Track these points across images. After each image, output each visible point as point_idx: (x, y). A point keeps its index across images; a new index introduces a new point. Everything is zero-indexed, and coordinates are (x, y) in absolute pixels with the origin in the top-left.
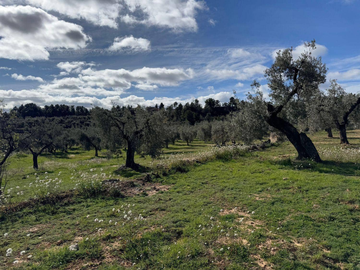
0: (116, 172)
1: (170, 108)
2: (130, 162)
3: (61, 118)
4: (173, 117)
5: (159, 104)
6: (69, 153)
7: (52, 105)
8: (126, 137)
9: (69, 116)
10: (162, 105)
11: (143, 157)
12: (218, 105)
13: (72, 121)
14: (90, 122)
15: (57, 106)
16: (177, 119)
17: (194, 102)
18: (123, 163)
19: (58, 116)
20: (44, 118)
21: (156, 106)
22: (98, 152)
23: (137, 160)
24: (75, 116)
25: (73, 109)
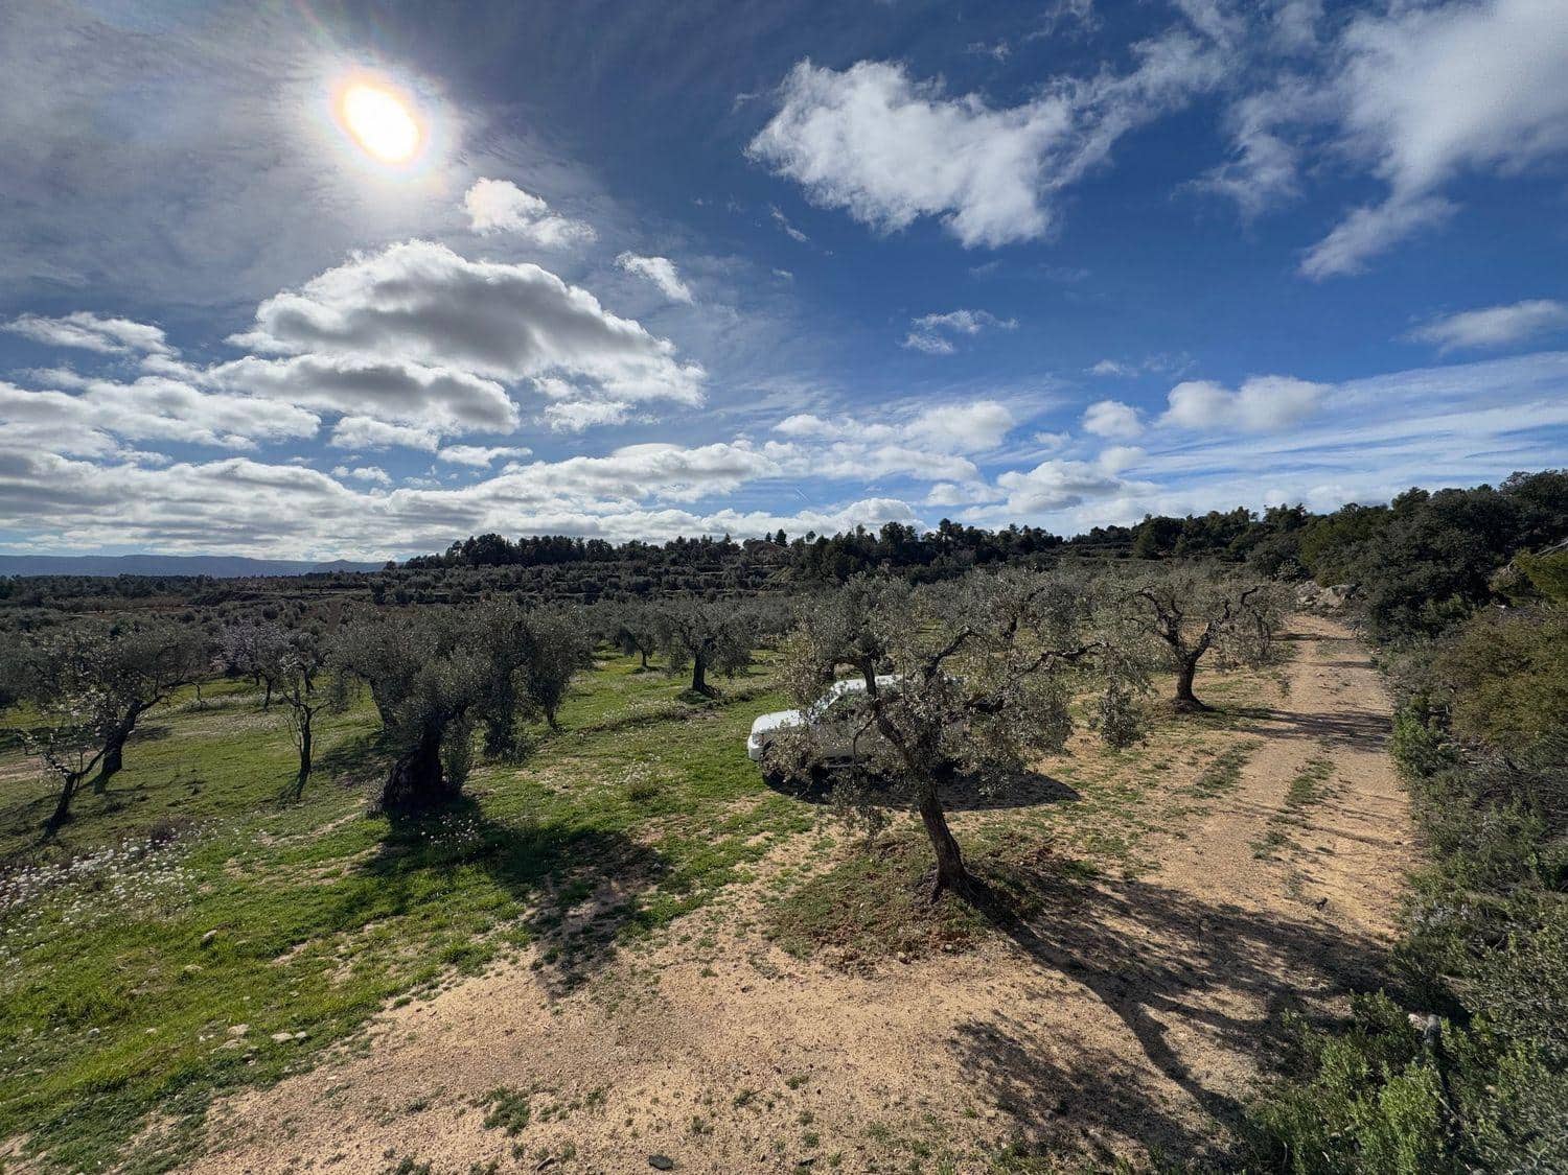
0: (680, 698)
1: (798, 544)
2: (699, 684)
3: (556, 568)
4: (803, 567)
5: (774, 532)
6: (594, 658)
7: (536, 538)
8: (693, 648)
9: (573, 564)
10: (782, 535)
11: (717, 676)
12: (912, 538)
13: (581, 577)
14: (619, 577)
15: (546, 539)
16: (814, 571)
17: (855, 532)
18: (689, 683)
19: (549, 563)
20: (519, 567)
21: (768, 537)
22: (647, 658)
23: (709, 679)
24: (586, 564)
25: (581, 546)
